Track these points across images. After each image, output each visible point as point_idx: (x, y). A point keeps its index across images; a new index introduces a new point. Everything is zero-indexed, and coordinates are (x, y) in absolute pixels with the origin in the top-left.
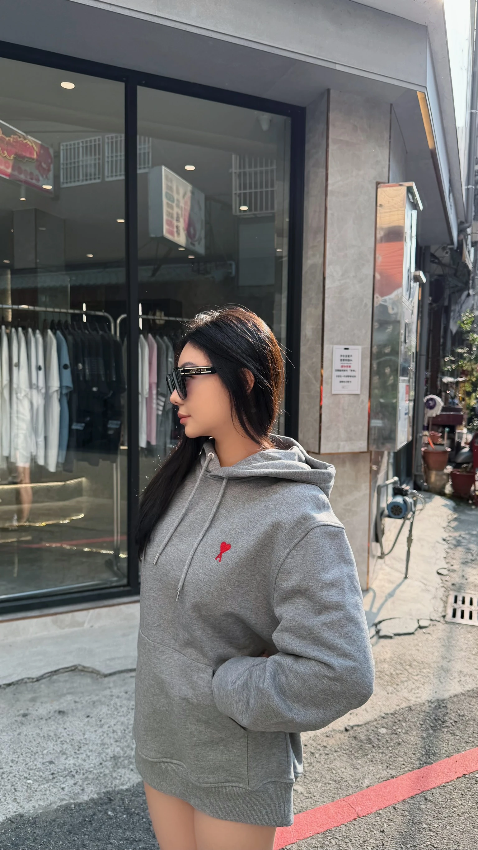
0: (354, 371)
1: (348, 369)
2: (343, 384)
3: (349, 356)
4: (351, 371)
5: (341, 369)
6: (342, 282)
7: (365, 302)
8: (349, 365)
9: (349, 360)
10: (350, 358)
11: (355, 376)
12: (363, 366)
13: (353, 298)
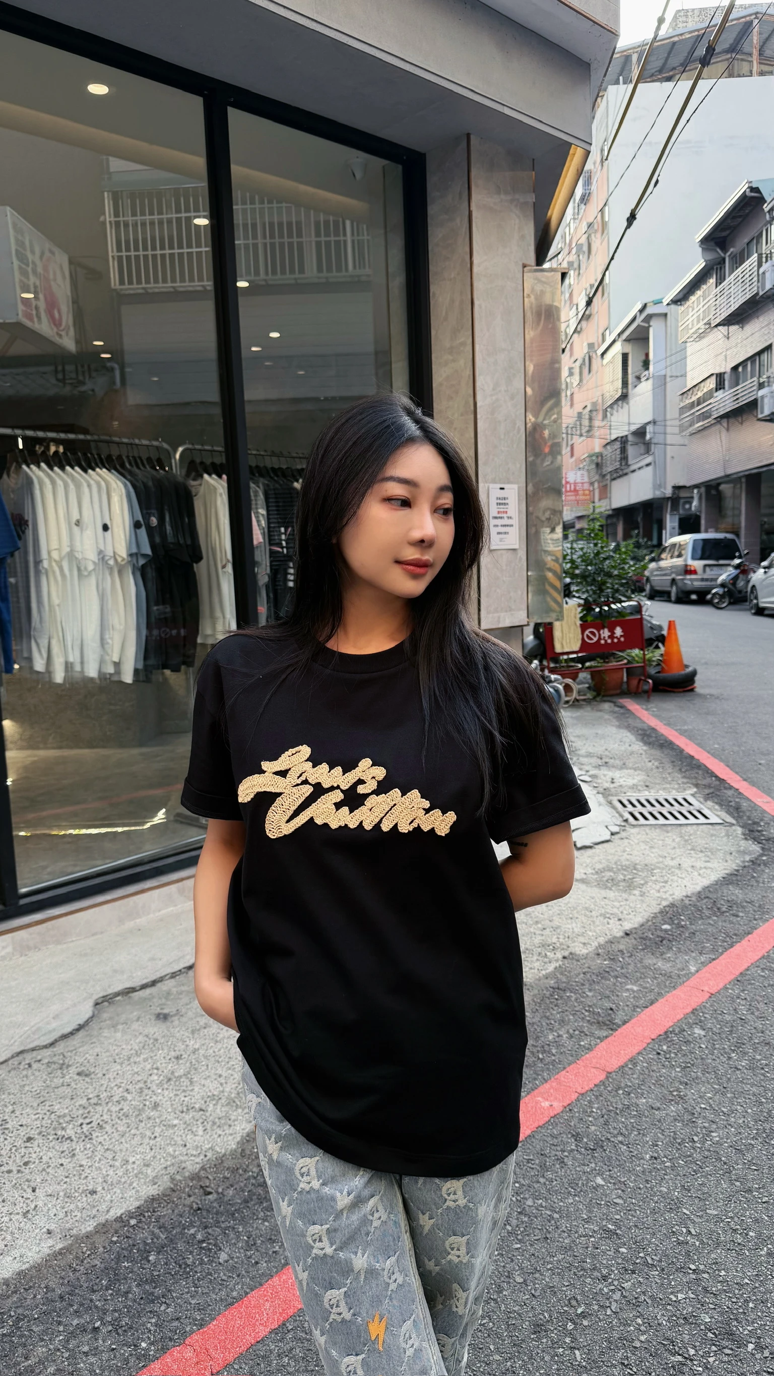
0: (511, 518)
1: (505, 515)
2: (501, 536)
3: (505, 499)
4: (508, 517)
5: (498, 515)
6: (494, 398)
7: (517, 426)
8: (505, 510)
9: (505, 504)
10: (506, 501)
11: (512, 526)
12: (520, 512)
13: (506, 420)
